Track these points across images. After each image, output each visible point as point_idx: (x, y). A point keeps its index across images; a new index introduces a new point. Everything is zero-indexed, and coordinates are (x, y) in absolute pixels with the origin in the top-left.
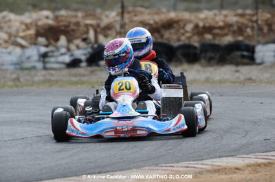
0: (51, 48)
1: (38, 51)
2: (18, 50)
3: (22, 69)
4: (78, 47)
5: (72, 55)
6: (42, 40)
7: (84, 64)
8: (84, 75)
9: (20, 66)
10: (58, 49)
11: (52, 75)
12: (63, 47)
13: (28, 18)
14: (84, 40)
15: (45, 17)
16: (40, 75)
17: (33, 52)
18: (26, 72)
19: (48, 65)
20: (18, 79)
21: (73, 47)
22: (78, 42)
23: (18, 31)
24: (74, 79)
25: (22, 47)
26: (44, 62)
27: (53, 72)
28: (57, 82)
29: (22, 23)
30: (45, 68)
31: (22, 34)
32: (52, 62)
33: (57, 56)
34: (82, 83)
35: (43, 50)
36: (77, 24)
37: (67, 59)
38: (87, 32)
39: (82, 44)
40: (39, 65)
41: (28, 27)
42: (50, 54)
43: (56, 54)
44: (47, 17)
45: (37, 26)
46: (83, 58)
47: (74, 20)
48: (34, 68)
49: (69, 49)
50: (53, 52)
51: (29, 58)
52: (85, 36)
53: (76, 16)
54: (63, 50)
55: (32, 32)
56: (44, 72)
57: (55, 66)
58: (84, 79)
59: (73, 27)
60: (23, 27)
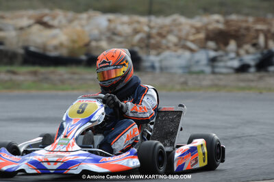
0: (220, 53)
1: (207, 55)
2: (187, 54)
3: (191, 73)
4: (247, 52)
5: (241, 60)
6: (211, 44)
7: (252, 70)
8: (252, 81)
9: (188, 69)
10: (227, 53)
11: (220, 80)
12: (232, 51)
13: (198, 21)
14: (255, 45)
15: (215, 21)
16: (208, 80)
17: (202, 56)
18: (194, 76)
19: (217, 70)
20: (185, 83)
21: (242, 52)
22: (248, 47)
23: (188, 35)
24: (242, 84)
25: (192, 51)
26: (213, 67)
27: (221, 77)
28: (225, 87)
29: (192, 26)
30: (213, 73)
31: (192, 38)
32: (221, 67)
33: (225, 61)
34: (250, 88)
35: (212, 54)
36: (248, 29)
37: (236, 64)
38: (257, 37)
39: (252, 50)
40: (208, 69)
41: (198, 30)
42: (219, 59)
43: (225, 58)
44: (218, 22)
45: (207, 29)
46: (252, 63)
47: (244, 25)
48: (202, 72)
49: (238, 54)
50: (221, 56)
51: (197, 62)
52: (254, 41)
53: (246, 21)
54: (232, 55)
55: (202, 36)
56: (212, 77)
57: (224, 70)
58: (253, 84)
59: (243, 32)
60: (193, 31)
